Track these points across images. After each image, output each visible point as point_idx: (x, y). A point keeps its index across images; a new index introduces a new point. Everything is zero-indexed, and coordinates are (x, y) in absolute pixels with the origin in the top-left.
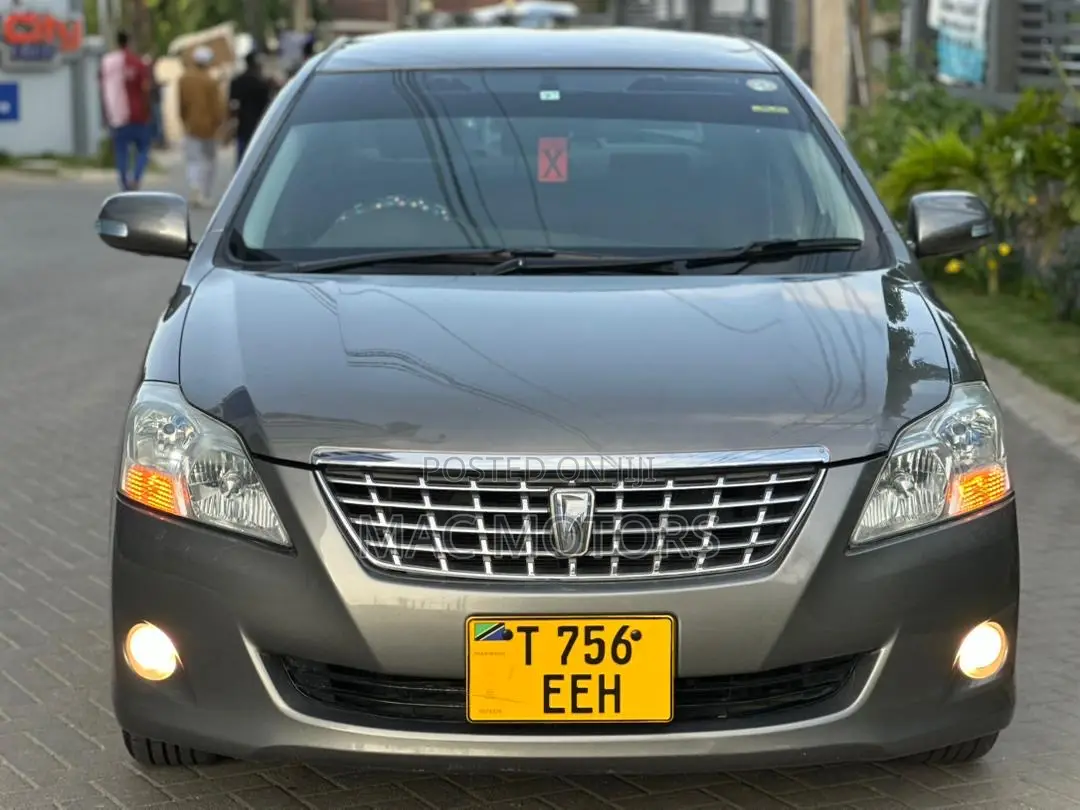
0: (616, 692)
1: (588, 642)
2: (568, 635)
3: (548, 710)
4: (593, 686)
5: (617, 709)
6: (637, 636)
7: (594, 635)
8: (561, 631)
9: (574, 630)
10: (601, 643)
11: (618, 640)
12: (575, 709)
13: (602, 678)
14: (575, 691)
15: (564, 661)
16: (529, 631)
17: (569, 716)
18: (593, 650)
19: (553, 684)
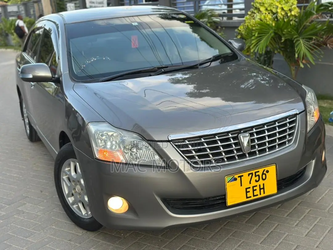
0: (263, 188)
1: (256, 176)
2: (251, 175)
3: (247, 198)
4: (258, 188)
5: (264, 193)
6: (268, 172)
7: (257, 174)
8: (249, 175)
10: (259, 176)
11: (263, 174)
12: (254, 196)
13: (260, 185)
14: (254, 190)
15: (250, 183)
16: (241, 177)
17: (253, 198)
18: (257, 178)
19: (248, 190)
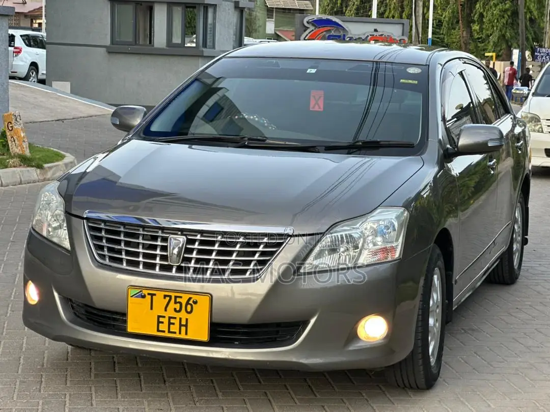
0: (186, 326)
1: (176, 303)
2: (168, 298)
3: (158, 330)
4: (177, 322)
5: (186, 334)
6: (195, 302)
7: (178, 300)
8: (165, 296)
9: (170, 297)
10: (181, 303)
11: (188, 303)
12: (169, 332)
13: (180, 319)
14: (170, 324)
15: (166, 310)
16: (152, 295)
17: (167, 335)
18: (178, 306)
19: (161, 319)
